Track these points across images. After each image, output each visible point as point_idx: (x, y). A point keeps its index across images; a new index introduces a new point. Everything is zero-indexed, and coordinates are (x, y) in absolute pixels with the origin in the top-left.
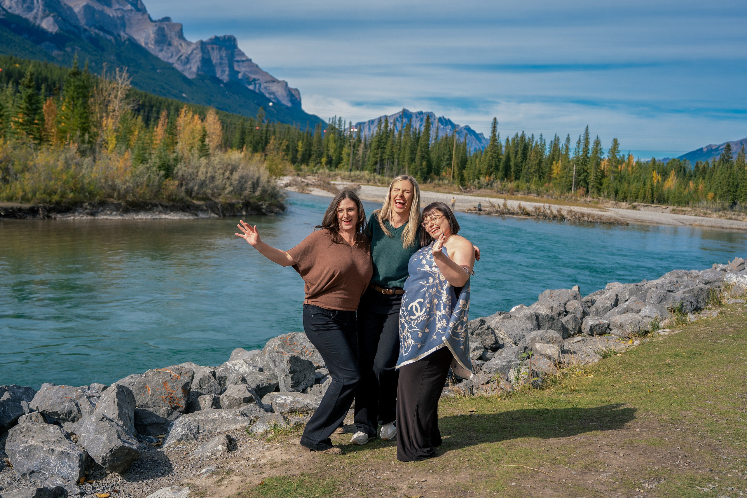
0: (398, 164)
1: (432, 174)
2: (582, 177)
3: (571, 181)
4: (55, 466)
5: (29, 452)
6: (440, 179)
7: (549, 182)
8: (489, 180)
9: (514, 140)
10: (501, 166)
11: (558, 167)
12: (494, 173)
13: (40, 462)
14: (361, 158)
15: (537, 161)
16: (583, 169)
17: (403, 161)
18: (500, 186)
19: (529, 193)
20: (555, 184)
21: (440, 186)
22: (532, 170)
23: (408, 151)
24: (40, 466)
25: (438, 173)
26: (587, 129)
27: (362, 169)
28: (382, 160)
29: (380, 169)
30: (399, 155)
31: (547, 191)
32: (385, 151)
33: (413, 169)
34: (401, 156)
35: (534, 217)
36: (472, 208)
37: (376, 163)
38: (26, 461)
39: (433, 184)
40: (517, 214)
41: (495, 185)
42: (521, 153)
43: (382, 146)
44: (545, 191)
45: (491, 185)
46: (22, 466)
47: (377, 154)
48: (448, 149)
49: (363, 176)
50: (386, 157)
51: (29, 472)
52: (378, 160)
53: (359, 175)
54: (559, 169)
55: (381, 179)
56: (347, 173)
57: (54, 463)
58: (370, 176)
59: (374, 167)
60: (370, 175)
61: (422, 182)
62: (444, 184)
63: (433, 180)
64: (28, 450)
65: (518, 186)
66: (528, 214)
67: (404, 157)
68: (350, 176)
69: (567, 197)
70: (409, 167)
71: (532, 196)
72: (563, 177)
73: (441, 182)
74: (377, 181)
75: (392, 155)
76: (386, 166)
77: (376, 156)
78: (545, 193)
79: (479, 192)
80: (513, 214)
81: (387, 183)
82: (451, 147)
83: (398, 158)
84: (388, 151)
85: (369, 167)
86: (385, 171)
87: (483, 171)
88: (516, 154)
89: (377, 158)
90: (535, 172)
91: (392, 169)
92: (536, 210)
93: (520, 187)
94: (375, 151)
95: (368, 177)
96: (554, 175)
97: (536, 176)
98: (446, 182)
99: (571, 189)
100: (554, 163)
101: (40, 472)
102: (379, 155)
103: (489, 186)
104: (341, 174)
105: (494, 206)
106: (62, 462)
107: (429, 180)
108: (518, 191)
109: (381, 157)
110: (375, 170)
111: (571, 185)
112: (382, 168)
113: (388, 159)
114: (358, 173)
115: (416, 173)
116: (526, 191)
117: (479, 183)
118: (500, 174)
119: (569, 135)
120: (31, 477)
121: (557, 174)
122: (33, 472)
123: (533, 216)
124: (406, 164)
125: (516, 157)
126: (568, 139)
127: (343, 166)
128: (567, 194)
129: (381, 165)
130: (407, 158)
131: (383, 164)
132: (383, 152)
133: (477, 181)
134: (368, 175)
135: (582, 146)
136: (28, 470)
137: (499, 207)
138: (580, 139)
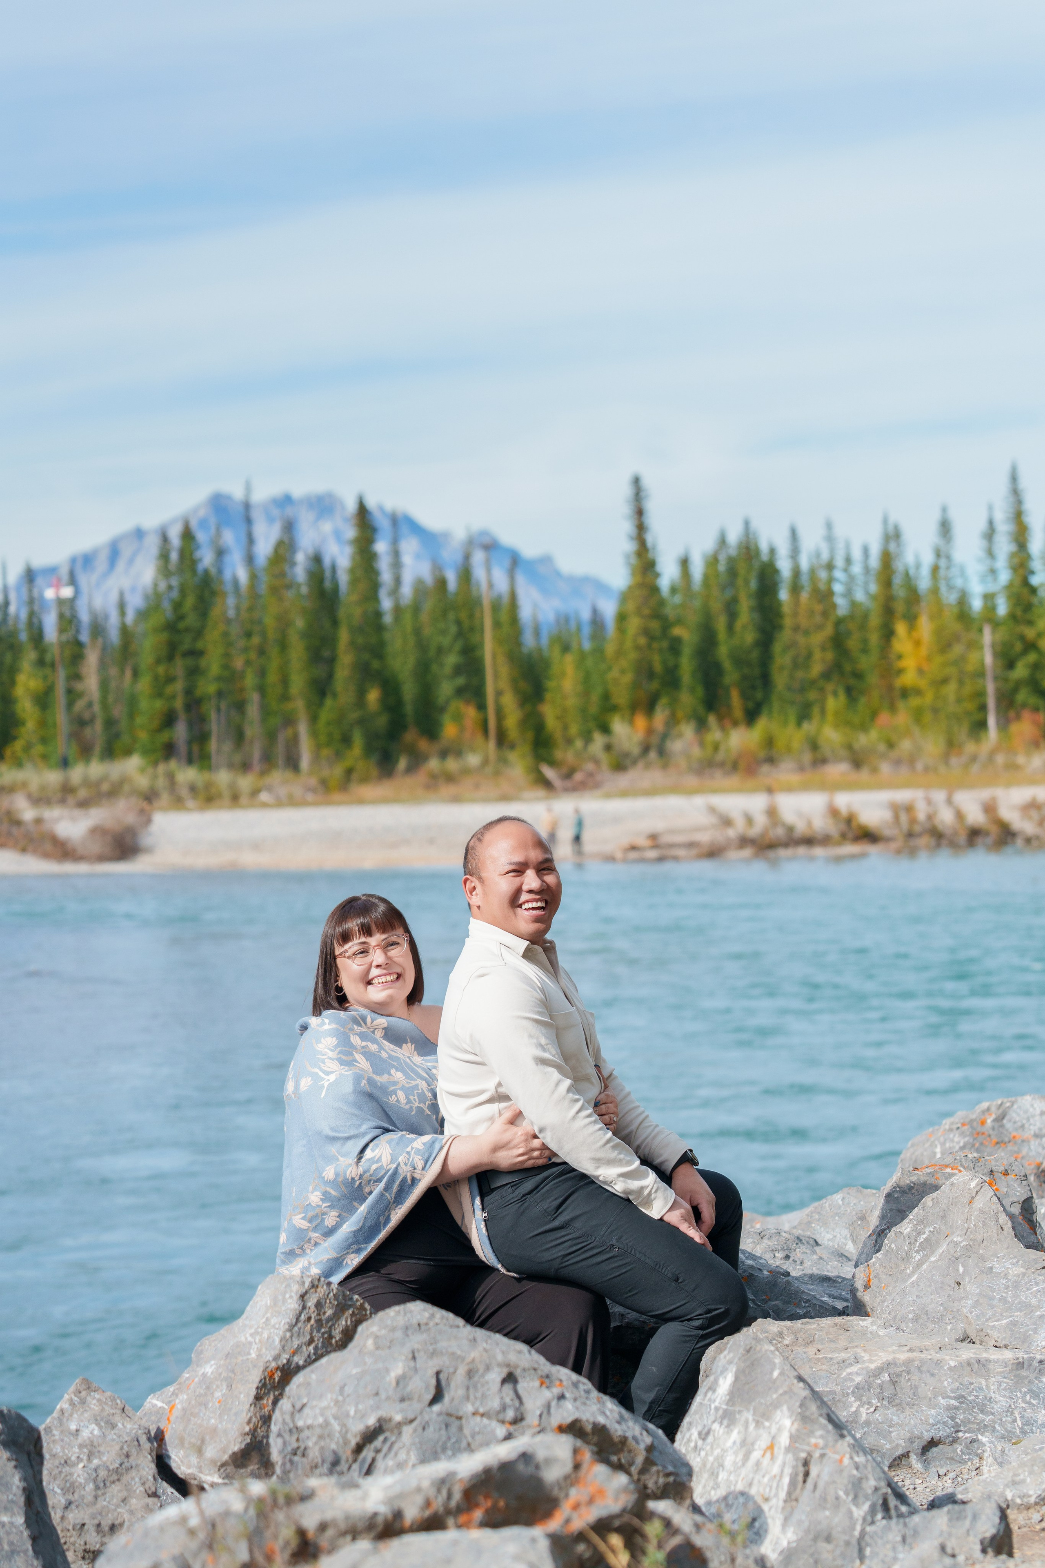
0: (266, 711)
1: (410, 736)
2: (1021, 671)
3: (981, 694)
4: (1009, 1411)
5: (894, 1383)
6: (444, 754)
7: (893, 708)
8: (650, 731)
9: (712, 561)
10: (687, 666)
11: (917, 643)
12: (664, 701)
13: (948, 1408)
14: (97, 708)
15: (829, 630)
16: (1022, 638)
17: (285, 697)
18: (696, 752)
19: (820, 761)
20: (918, 715)
21: (450, 778)
22: (817, 669)
23: (298, 652)
24: (953, 1418)
25: (431, 731)
26: (1014, 478)
27: (110, 752)
28: (193, 704)
29: (190, 743)
30: (262, 673)
31: (891, 745)
32: (203, 662)
33: (329, 723)
34: (272, 677)
35: (893, 846)
36: (642, 842)
37: (169, 720)
38: (892, 1414)
39: (421, 777)
40: (825, 840)
41: (676, 746)
42: (752, 609)
43: (186, 646)
44: (882, 747)
45: (662, 752)
46: (886, 1435)
47: (170, 680)
48: (453, 629)
49: (123, 780)
50: (208, 687)
51: (917, 1446)
52: (179, 704)
53: (104, 778)
54: (924, 651)
55: (200, 784)
56: (53, 777)
57: (1001, 1402)
58: (155, 777)
59: (165, 736)
60: (150, 770)
61: (374, 772)
62: (466, 771)
63: (417, 760)
64: (886, 1377)
65: (769, 742)
66: (868, 836)
67: (285, 681)
68: (67, 790)
69: (974, 759)
70: (314, 719)
71: (838, 770)
72: (945, 681)
73: (452, 764)
74: (184, 792)
75: (230, 677)
76: (215, 726)
77: (169, 690)
78: (883, 756)
79: (624, 780)
80: (809, 841)
81: (226, 793)
82: (463, 615)
83: (262, 689)
84: (213, 664)
85: (143, 736)
86: (213, 745)
87: (621, 697)
88: (732, 615)
89: (173, 697)
90: (826, 676)
91: (239, 737)
92: (897, 817)
93: (780, 743)
94: (161, 670)
95: (143, 782)
96: (909, 678)
97: (835, 694)
98: (473, 760)
99: (982, 725)
100: (901, 628)
101: (955, 1441)
102: (178, 686)
103: (653, 755)
104: (24, 785)
105: (727, 822)
106: (1031, 1391)
107: (402, 763)
108: (771, 760)
109: (189, 692)
110: (169, 751)
111: (983, 708)
112: (200, 737)
113: (220, 694)
114: (96, 769)
115: (346, 740)
116: (807, 757)
117: (608, 748)
118: (688, 698)
119: (944, 510)
120: (926, 1463)
121: (920, 671)
122: (932, 1443)
123: (887, 840)
124: (299, 705)
125: (730, 627)
126: (945, 528)
127: (28, 748)
128: (970, 747)
129: (190, 724)
130: (298, 683)
131: (203, 719)
132: (194, 672)
133: (599, 740)
134: (142, 770)
135: (1004, 547)
136: (911, 1441)
137: (749, 820)
138: (991, 523)
